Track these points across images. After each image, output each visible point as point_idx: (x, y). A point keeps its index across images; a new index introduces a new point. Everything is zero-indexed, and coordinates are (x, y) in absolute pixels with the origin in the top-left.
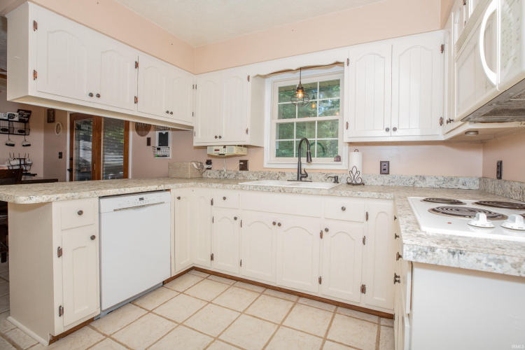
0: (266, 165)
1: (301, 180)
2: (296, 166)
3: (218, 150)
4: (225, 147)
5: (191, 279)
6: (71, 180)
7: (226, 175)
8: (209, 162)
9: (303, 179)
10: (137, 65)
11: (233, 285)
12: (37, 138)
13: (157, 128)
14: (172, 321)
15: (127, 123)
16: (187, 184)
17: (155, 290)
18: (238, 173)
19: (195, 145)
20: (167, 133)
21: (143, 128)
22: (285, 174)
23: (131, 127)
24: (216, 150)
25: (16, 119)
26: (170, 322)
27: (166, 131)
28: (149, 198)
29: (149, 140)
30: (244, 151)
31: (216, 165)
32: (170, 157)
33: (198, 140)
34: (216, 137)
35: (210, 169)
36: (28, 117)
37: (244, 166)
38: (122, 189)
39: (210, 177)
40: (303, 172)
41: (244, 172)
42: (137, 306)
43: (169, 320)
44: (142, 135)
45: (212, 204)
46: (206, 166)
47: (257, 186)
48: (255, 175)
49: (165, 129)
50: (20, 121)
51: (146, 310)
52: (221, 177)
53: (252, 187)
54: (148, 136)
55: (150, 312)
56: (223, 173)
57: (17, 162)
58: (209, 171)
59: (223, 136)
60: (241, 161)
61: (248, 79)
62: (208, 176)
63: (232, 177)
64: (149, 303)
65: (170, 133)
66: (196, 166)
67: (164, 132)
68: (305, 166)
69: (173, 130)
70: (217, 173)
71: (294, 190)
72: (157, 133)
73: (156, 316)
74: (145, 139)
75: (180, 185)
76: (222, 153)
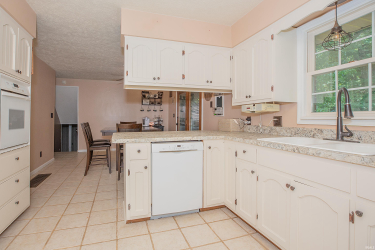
0: (299, 122)
1: (342, 140)
2: (335, 123)
3: (249, 108)
4: (254, 105)
5: (220, 215)
6: (178, 130)
7: (261, 130)
8: (249, 119)
9: (345, 138)
10: (184, 53)
11: (251, 234)
12: (165, 106)
13: (216, 94)
14: (187, 243)
15: (200, 93)
16: (218, 137)
17: (191, 214)
18: (272, 129)
19: (233, 105)
20: (221, 97)
21: (208, 96)
22: (322, 131)
23: (203, 96)
24: (248, 108)
25: (157, 97)
26: (186, 243)
27: (221, 96)
28: (185, 146)
29: (211, 103)
30: (276, 108)
31: (254, 121)
32: (224, 115)
33: (236, 101)
34: (247, 97)
35: (250, 124)
36: (162, 95)
37: (278, 122)
38: (165, 138)
39: (249, 131)
40: (345, 130)
41: (278, 128)
42: (175, 220)
43: (186, 241)
44: (208, 100)
45: (236, 155)
46: (246, 122)
47: (270, 143)
48: (288, 131)
49: (220, 94)
50: (159, 98)
51: (178, 226)
52: (258, 132)
53: (267, 144)
54: (211, 101)
55: (180, 229)
56: (259, 128)
57: (157, 120)
58: (248, 126)
59: (252, 95)
60: (275, 117)
61: (272, 38)
62: (248, 131)
63: (267, 132)
64: (182, 222)
65: (223, 97)
66: (237, 123)
67: (219, 97)
68: (348, 123)
69: (225, 94)
70: (254, 128)
71: (310, 152)
72: (216, 97)
73: (181, 233)
74: (209, 102)
75: (211, 137)
76: (252, 110)
